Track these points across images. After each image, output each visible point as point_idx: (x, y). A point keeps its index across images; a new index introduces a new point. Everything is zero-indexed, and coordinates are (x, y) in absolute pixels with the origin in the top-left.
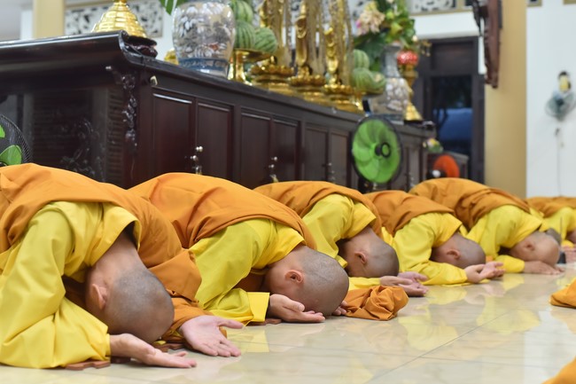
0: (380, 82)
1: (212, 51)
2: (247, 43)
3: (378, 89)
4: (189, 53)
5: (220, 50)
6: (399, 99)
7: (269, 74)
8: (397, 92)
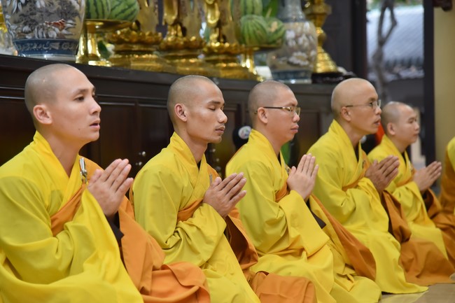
0: (277, 31)
1: (57, 30)
2: (100, 11)
3: (274, 42)
4: (27, 33)
5: (67, 29)
6: (303, 51)
7: (130, 42)
8: (301, 40)
